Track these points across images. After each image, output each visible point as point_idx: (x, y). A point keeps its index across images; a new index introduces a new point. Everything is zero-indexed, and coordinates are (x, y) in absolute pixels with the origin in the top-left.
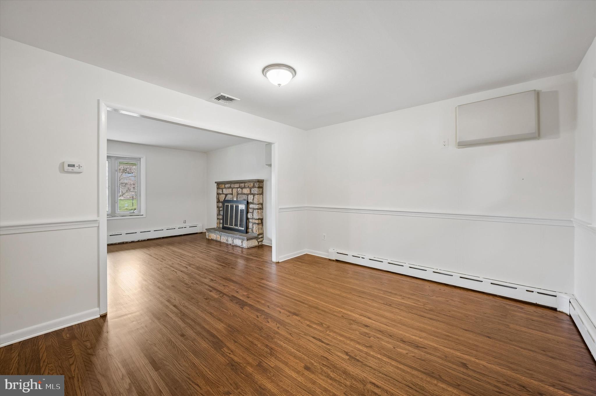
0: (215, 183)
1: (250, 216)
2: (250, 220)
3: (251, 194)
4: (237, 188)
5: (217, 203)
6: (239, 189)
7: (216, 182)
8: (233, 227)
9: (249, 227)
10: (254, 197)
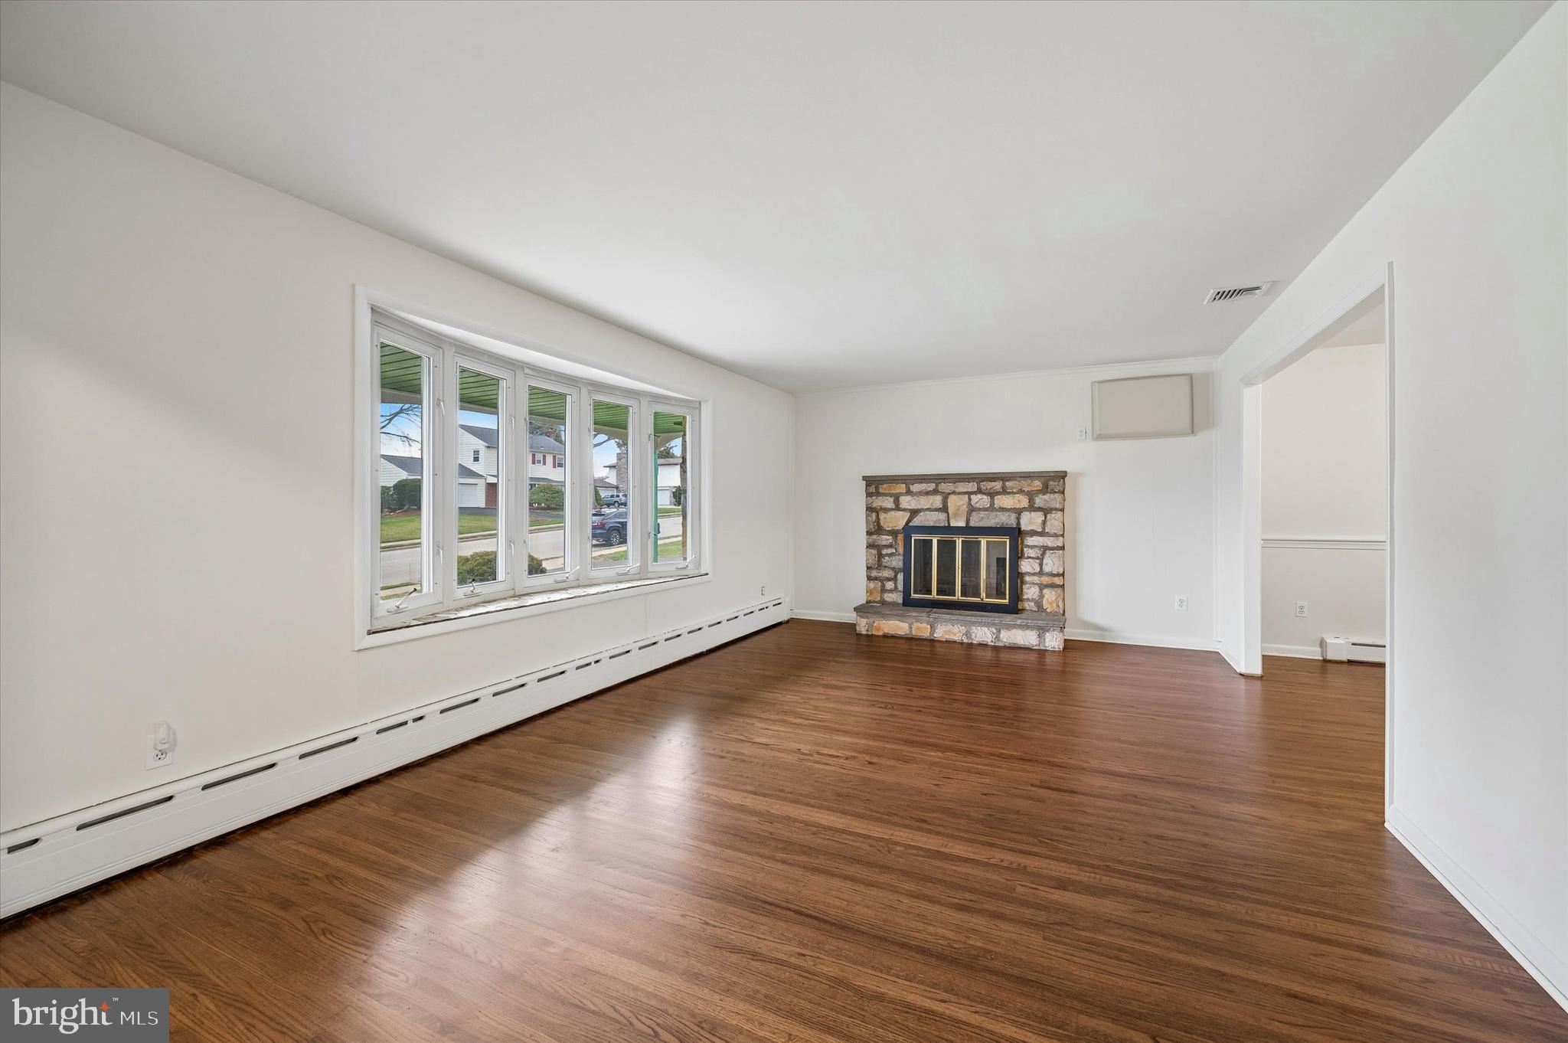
0: (863, 480)
1: (1025, 566)
2: (1027, 578)
3: (1032, 508)
4: (969, 493)
5: (869, 533)
6: (975, 498)
7: (864, 478)
8: (956, 598)
9: (1025, 597)
10: (1046, 518)
